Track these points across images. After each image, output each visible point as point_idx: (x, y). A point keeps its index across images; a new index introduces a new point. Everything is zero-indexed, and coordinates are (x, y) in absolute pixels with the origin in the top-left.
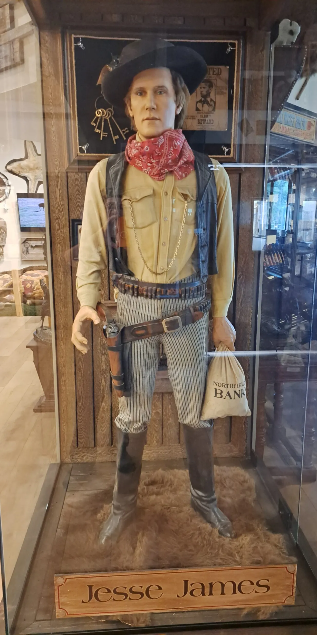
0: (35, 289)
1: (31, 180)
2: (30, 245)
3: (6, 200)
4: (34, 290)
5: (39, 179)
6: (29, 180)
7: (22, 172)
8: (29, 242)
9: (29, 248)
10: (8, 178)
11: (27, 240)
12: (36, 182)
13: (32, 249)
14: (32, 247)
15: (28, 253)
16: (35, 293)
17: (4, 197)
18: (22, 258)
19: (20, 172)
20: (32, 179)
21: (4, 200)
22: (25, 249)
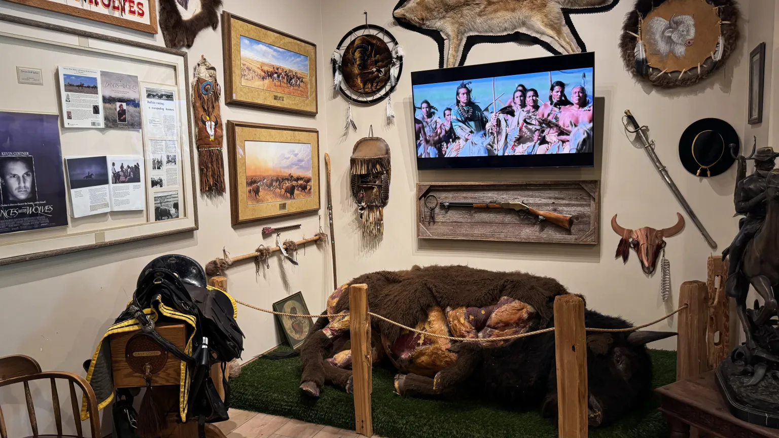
0: (421, 341)
1: (448, 36)
2: (440, 201)
3: (392, 95)
4: (419, 345)
5: (471, 30)
6: (445, 37)
7: (427, 19)
8: (436, 194)
9: (437, 210)
10: (397, 40)
11: (432, 189)
12: (461, 40)
13: (443, 212)
14: (442, 206)
15: (434, 222)
16: (422, 354)
17: (388, 88)
18: (418, 235)
19: (423, 19)
20: (450, 33)
21: (387, 94)
22: (426, 212)
